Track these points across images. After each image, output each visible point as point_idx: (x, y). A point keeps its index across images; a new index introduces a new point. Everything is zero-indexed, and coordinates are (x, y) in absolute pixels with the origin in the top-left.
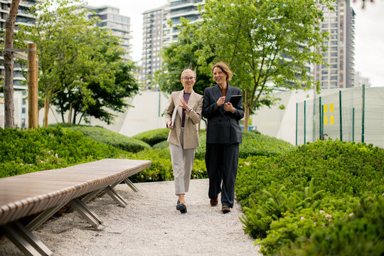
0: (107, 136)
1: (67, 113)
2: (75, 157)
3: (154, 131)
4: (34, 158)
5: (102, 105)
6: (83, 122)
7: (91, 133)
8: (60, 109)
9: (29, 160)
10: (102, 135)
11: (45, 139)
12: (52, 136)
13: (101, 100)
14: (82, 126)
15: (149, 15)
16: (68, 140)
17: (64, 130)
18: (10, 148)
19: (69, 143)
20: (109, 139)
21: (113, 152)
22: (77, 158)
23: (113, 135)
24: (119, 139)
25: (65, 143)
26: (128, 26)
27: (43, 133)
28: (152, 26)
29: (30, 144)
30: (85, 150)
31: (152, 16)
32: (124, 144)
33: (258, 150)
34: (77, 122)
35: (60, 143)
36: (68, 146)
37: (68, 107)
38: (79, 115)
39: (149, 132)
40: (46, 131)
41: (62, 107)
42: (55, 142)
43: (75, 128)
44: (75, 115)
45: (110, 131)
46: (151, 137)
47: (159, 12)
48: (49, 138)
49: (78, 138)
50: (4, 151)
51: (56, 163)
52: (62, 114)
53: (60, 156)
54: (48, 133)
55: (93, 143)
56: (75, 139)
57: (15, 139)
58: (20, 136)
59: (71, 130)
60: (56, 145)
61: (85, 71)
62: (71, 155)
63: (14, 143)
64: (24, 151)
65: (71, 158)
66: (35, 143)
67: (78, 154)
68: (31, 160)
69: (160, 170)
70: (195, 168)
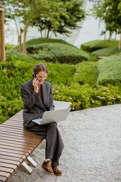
1: (43, 31)
3: (95, 41)
5: (64, 27)
7: (53, 48)
8: (40, 29)
10: (59, 49)
13: (63, 24)
24: (70, 52)
37: (44, 28)
38: (51, 33)
39: (91, 42)
44: (48, 32)
46: (92, 46)
52: (41, 32)
69: (82, 101)
70: (109, 97)
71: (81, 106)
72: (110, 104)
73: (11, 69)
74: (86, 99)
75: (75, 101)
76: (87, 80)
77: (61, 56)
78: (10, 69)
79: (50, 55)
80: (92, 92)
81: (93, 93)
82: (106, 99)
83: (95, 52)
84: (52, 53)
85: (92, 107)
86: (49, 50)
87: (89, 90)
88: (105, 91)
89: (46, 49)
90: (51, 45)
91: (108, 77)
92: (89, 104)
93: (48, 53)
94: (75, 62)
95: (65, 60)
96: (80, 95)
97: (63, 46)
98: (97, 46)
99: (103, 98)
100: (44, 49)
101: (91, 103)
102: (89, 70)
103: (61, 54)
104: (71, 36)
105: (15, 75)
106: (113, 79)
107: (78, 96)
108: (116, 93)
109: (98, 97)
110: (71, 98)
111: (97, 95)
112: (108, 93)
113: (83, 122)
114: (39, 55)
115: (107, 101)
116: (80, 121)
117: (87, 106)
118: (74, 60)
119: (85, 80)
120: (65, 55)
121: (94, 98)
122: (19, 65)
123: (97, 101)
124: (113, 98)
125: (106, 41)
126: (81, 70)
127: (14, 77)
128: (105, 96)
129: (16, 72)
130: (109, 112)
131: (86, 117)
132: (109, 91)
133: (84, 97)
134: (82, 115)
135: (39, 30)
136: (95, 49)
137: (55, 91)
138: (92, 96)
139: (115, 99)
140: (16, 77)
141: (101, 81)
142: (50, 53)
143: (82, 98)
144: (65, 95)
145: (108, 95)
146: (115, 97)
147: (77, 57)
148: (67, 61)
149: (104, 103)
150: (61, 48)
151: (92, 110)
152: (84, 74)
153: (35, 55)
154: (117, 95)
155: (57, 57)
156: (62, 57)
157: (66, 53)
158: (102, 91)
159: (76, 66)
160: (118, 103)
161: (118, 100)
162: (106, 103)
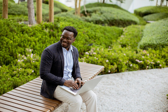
3: (147, 7)
69: (119, 64)
70: (148, 61)
71: (117, 69)
72: (148, 68)
73: (54, 29)
74: (122, 63)
75: (112, 64)
76: (131, 43)
77: (112, 19)
78: (52, 29)
79: (101, 18)
80: (130, 56)
81: (132, 57)
82: (145, 63)
83: (145, 17)
84: (104, 16)
85: (129, 70)
86: (102, 13)
87: (128, 53)
88: (144, 55)
89: (99, 12)
90: (104, 9)
91: (150, 41)
92: (126, 67)
93: (100, 16)
94: (125, 25)
95: (115, 23)
96: (118, 58)
97: (115, 10)
98: (149, 12)
99: (142, 62)
100: (97, 12)
101: (129, 67)
102: (135, 33)
103: (113, 17)
105: (57, 36)
106: (155, 43)
107: (115, 59)
108: (156, 58)
109: (137, 60)
110: (107, 61)
111: (136, 59)
112: (147, 58)
113: (116, 86)
114: (92, 17)
115: (145, 65)
116: (114, 84)
117: (123, 69)
118: (124, 24)
119: (129, 42)
120: (116, 18)
121: (133, 61)
122: (63, 25)
123: (134, 65)
124: (152, 63)
125: (157, 7)
126: (128, 32)
127: (56, 37)
128: (144, 60)
129: (58, 32)
130: (146, 77)
131: (121, 80)
132: (148, 55)
133: (121, 60)
134: (117, 78)
136: (146, 14)
137: (92, 53)
138: (130, 60)
139: (154, 63)
140: (57, 38)
141: (142, 45)
142: (102, 16)
143: (119, 61)
144: (102, 57)
145: (147, 59)
146: (154, 61)
147: (128, 21)
148: (117, 24)
149: (142, 67)
150: (113, 12)
151: (129, 74)
152: (129, 37)
153: (88, 18)
154: (156, 59)
155: (109, 20)
156: (113, 21)
157: (117, 17)
158: (142, 54)
159: (124, 29)
160: (157, 68)
161: (157, 64)
162: (145, 67)
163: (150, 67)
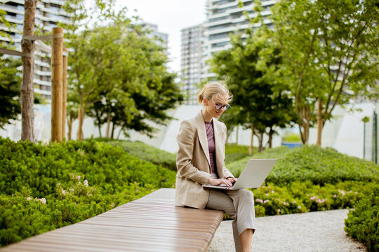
0: (149, 153)
1: (105, 126)
2: (113, 184)
4: (53, 185)
5: (142, 118)
6: (122, 137)
7: (132, 149)
8: (97, 122)
9: (46, 188)
10: (143, 151)
11: (72, 157)
12: (81, 152)
13: (142, 113)
14: (121, 141)
15: (187, 32)
16: (105, 158)
17: (99, 146)
18: (20, 170)
19: (105, 162)
20: (152, 156)
21: (163, 175)
22: (116, 184)
23: (157, 151)
24: (163, 156)
25: (99, 164)
26: (166, 43)
27: (70, 150)
28: (189, 43)
29: (50, 165)
30: (128, 173)
31: (190, 33)
32: (170, 163)
33: (348, 173)
34: (115, 137)
35: (93, 162)
36: (104, 168)
37: (105, 120)
38: (118, 129)
40: (74, 146)
41: (99, 119)
42: (86, 161)
43: (113, 143)
44: (113, 129)
45: (153, 147)
47: (197, 29)
48: (78, 155)
49: (117, 156)
50: (10, 174)
51: (84, 195)
52: (100, 127)
53: (92, 183)
54: (76, 149)
55: (138, 163)
56: (113, 157)
57: (30, 156)
58: (37, 152)
59: (109, 145)
60: (87, 165)
61: (126, 77)
62: (108, 180)
63: (26, 163)
64: (40, 174)
65: (107, 186)
66: (56, 162)
67: (117, 179)
68: (49, 188)
72: (280, 213)
82: (273, 203)
99: (268, 201)
104: (156, 137)
106: (275, 176)
109: (258, 200)
112: (273, 195)
115: (274, 208)
124: (285, 204)
128: (270, 199)
135: (95, 124)
139: (288, 204)
145: (276, 197)
146: (287, 201)
149: (270, 211)
154: (289, 197)
160: (293, 213)
161: (293, 207)
162: (274, 210)
163: (282, 212)
